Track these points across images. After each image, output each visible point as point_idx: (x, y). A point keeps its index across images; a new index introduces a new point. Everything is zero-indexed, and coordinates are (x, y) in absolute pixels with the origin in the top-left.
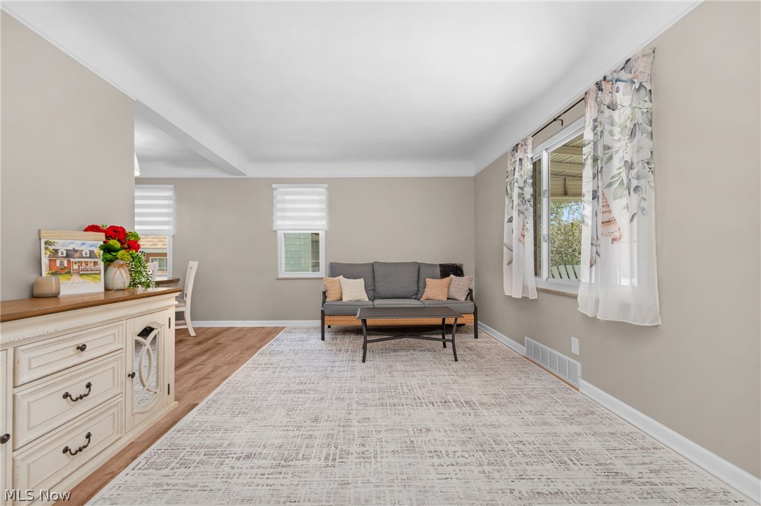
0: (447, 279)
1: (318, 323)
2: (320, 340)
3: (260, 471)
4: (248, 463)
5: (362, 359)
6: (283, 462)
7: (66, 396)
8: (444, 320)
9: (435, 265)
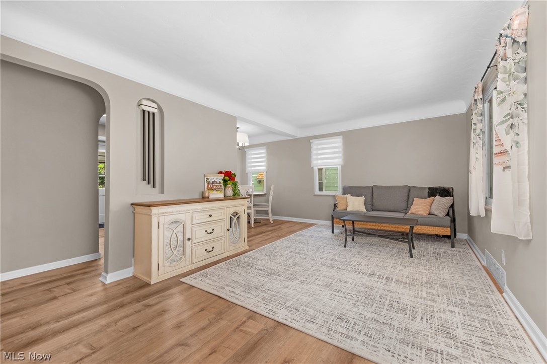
0: (432, 198)
1: (330, 223)
2: (331, 233)
3: (260, 275)
4: (258, 271)
5: (344, 245)
6: (269, 275)
7: (206, 231)
8: (412, 228)
9: (425, 188)
